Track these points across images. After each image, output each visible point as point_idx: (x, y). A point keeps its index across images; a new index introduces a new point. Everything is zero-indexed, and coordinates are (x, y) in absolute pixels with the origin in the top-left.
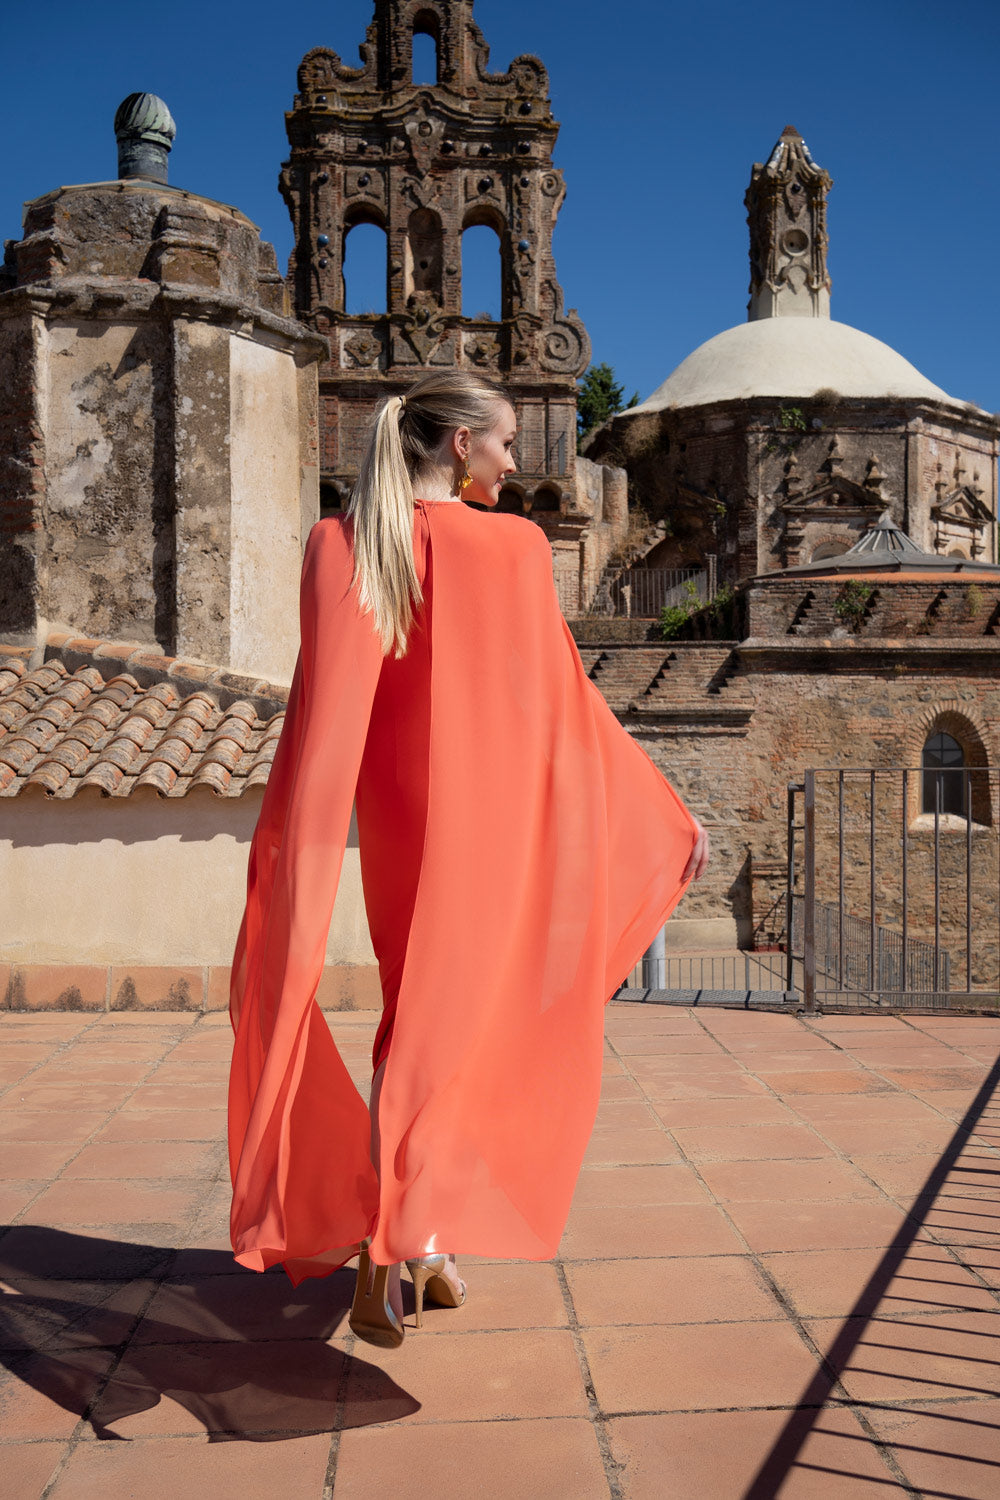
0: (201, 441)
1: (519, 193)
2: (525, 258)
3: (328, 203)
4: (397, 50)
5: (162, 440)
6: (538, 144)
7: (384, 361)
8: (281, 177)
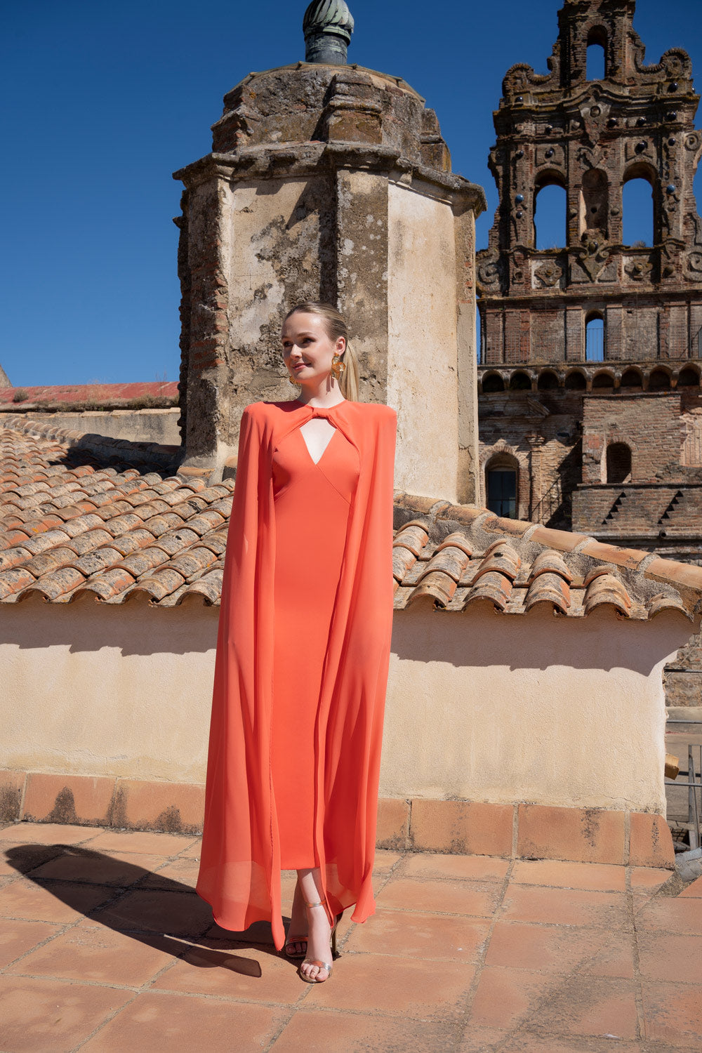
0: (361, 278)
1: (667, 150)
2: (672, 198)
3: (523, 172)
4: (575, 58)
5: (328, 280)
6: (683, 113)
7: (564, 281)
8: (490, 157)
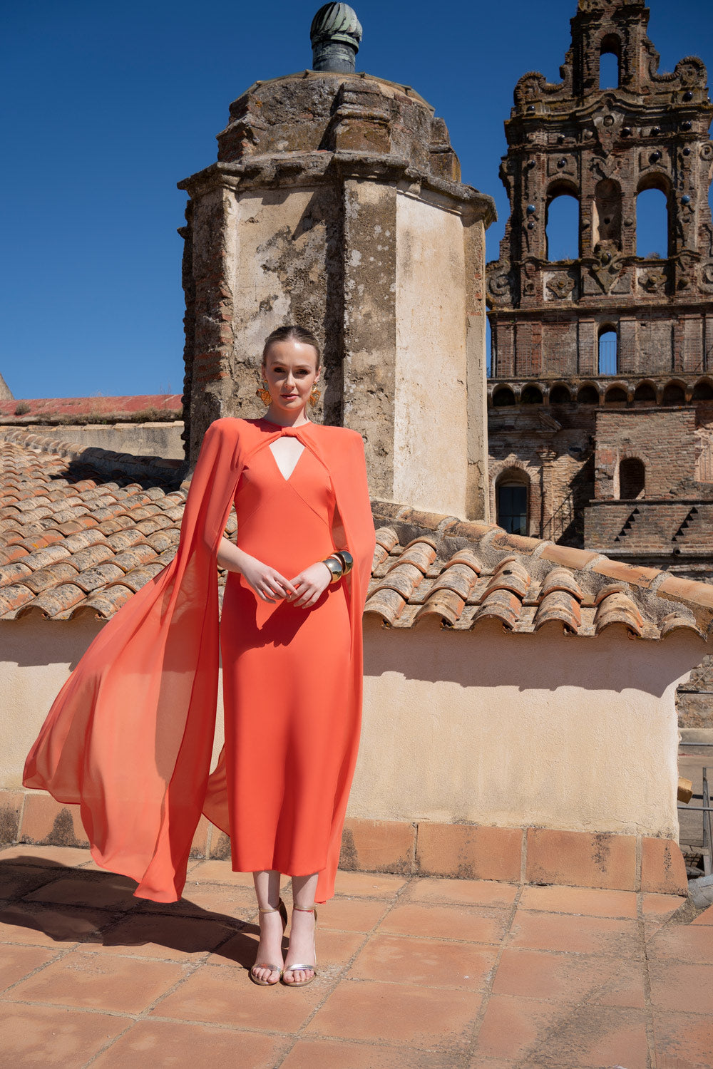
0: (369, 289)
1: (682, 160)
2: (686, 209)
3: (535, 182)
4: (588, 66)
5: (335, 292)
6: (698, 122)
7: (576, 293)
8: (501, 167)
